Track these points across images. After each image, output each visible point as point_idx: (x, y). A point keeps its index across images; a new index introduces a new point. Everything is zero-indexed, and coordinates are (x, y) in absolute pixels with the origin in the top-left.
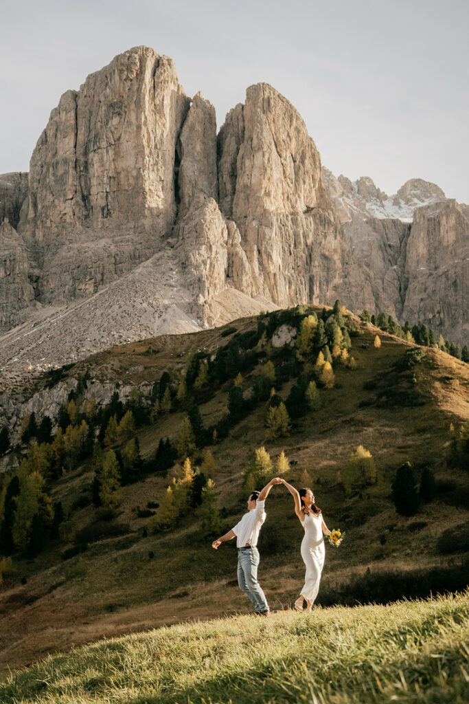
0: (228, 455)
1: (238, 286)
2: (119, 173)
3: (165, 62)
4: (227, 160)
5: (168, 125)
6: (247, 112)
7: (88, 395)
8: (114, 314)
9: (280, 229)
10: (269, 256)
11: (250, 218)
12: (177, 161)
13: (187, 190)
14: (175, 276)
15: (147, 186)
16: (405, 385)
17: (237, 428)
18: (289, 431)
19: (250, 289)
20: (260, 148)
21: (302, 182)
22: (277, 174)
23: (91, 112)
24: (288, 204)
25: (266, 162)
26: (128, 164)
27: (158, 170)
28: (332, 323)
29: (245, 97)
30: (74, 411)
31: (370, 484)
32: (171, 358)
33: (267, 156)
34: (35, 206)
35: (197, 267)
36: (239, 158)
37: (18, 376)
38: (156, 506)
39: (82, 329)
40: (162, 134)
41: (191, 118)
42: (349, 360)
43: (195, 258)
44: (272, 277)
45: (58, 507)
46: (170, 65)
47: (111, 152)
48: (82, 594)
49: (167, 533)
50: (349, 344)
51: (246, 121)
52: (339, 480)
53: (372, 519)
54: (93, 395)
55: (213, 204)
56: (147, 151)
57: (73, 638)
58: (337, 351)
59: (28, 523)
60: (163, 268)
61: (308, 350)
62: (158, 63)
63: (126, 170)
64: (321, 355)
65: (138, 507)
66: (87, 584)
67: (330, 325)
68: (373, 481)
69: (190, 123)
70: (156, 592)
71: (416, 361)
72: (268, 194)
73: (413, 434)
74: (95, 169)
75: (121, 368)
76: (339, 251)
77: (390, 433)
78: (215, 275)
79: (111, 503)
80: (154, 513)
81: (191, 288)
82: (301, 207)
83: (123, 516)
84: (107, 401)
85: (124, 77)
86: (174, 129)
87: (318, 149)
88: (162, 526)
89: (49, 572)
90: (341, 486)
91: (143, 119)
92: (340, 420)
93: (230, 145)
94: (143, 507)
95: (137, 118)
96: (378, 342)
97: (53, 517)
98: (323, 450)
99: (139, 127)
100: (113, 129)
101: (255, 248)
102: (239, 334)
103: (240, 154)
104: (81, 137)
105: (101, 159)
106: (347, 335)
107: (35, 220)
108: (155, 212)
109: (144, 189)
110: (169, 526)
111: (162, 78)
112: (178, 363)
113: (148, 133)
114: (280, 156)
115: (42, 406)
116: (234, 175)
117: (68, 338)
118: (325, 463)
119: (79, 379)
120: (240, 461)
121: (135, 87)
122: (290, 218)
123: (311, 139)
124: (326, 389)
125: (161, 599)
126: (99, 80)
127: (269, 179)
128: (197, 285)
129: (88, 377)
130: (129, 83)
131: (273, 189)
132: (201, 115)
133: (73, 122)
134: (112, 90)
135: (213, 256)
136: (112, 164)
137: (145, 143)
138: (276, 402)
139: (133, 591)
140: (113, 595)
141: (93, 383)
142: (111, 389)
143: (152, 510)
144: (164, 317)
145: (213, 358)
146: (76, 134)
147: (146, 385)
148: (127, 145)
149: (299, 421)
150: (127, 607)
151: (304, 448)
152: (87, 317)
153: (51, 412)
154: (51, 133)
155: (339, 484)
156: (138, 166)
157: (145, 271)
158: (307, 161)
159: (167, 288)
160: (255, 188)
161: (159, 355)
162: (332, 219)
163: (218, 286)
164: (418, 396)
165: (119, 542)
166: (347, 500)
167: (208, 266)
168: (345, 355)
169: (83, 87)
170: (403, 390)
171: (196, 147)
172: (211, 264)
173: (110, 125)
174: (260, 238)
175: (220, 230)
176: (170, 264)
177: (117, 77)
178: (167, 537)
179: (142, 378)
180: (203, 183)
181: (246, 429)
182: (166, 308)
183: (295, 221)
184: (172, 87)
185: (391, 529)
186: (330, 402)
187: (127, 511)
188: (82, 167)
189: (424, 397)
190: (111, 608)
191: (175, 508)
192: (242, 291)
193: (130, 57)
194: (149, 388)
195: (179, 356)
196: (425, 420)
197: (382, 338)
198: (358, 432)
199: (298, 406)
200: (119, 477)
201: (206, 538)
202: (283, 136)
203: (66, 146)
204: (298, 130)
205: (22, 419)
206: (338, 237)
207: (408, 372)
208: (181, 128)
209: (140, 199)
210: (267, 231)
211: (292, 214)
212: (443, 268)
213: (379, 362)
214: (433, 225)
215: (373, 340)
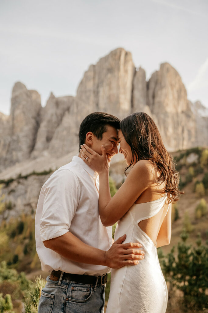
3: (129, 53)
4: (151, 92)
6: (160, 74)
9: (172, 118)
10: (167, 129)
11: (160, 114)
12: (132, 91)
13: (136, 103)
21: (179, 101)
23: (99, 72)
24: (175, 109)
25: (167, 92)
26: (114, 92)
29: (159, 68)
41: (137, 75)
62: (126, 54)
63: (113, 95)
72: (167, 105)
74: (101, 94)
76: (194, 128)
82: (180, 110)
85: (113, 58)
91: (120, 75)
93: (152, 85)
95: (117, 75)
99: (118, 78)
100: (108, 79)
103: (156, 88)
104: (96, 81)
108: (123, 110)
111: (127, 59)
113: (121, 80)
114: (172, 90)
116: (154, 97)
126: (103, 60)
131: (169, 103)
132: (141, 74)
133: (93, 76)
136: (108, 92)
156: (118, 93)
160: (162, 102)
169: (98, 63)
177: (110, 59)
180: (142, 100)
183: (178, 116)
184: (131, 63)
188: (96, 93)
193: (115, 52)
202: (173, 82)
203: (90, 85)
204: (179, 80)
206: (193, 122)
208: (133, 78)
209: (118, 105)
210: (167, 119)
211: (176, 113)
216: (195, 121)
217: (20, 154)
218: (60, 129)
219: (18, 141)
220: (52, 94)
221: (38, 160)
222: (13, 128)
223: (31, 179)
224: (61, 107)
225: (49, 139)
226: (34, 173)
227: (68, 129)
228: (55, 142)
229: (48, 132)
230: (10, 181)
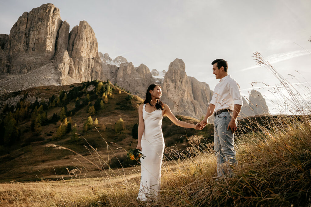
0: (75, 120)
1: (71, 76)
2: (39, 39)
3: (57, 9)
4: (71, 41)
5: (56, 27)
6: (79, 28)
7: (27, 100)
8: (34, 79)
9: (85, 62)
10: (81, 69)
11: (76, 58)
12: (57, 38)
13: (59, 47)
14: (53, 71)
15: (47, 44)
16: (129, 104)
17: (78, 112)
18: (95, 114)
19: (74, 78)
20: (82, 38)
21: (92, 50)
22: (86, 47)
23: (32, 19)
24: (88, 55)
25: (83, 42)
26: (42, 36)
27: (51, 40)
28: (107, 85)
29: (79, 24)
30: (22, 105)
31: (122, 130)
32: (54, 92)
33: (83, 41)
34: (10, 44)
35: (60, 69)
36: (75, 40)
37: (3, 92)
38: (53, 133)
39: (23, 82)
40: (54, 30)
41: (62, 27)
42: (112, 96)
43: (60, 66)
44: (81, 75)
45: (19, 130)
46: (58, 10)
47: (37, 32)
48: (32, 157)
49: (59, 140)
50: (112, 91)
51: (78, 31)
52: (113, 128)
53: (124, 140)
54: (29, 100)
55: (66, 52)
56: (48, 34)
57: (33, 169)
58: (109, 93)
59: (10, 135)
60: (50, 68)
61: (100, 92)
62: (55, 9)
63: (41, 38)
64: (104, 94)
65: (47, 133)
66: (33, 154)
67: (106, 86)
68: (123, 129)
69: (62, 28)
70: (58, 157)
71: (132, 98)
72: (82, 52)
73: (132, 117)
74: (32, 36)
75: (38, 93)
76: (100, 71)
77: (126, 117)
78: (65, 72)
79: (38, 131)
80: (52, 135)
81: (58, 75)
82: (91, 57)
83: (42, 135)
84: (33, 102)
85: (44, 11)
86: (57, 29)
87: (98, 42)
88: (57, 138)
89: (18, 150)
90: (114, 130)
91: (48, 24)
92: (110, 112)
93: (73, 36)
94: (49, 133)
95: (47, 24)
96: (120, 92)
97: (18, 134)
98: (106, 120)
99: (47, 26)
100: (39, 25)
101: (77, 66)
102: (75, 87)
103: (76, 39)
104: (28, 26)
105: (34, 34)
106: (111, 89)
107: (10, 49)
108: (49, 52)
109: (46, 44)
110: (59, 138)
111: (56, 14)
112: (57, 93)
113: (50, 29)
114: (87, 42)
115: (11, 102)
116: (73, 45)
117: (18, 84)
118: (108, 123)
119: (24, 95)
120: (79, 122)
121: (47, 15)
122: (88, 59)
123: (96, 39)
124: (105, 103)
125: (60, 159)
127: (83, 48)
128: (60, 74)
129: (27, 94)
130: (46, 13)
131: (84, 51)
132: (66, 27)
133: (26, 21)
134: (40, 14)
135: (65, 66)
136: (37, 36)
137: (48, 31)
138: (91, 105)
139: (50, 157)
140: (43, 157)
141: (29, 96)
142: (35, 99)
143: (52, 134)
144: (49, 82)
145: (68, 93)
146: (27, 25)
147: (46, 99)
148: (42, 31)
149: (98, 112)
150: (49, 161)
151: (100, 119)
152: (25, 79)
153: (14, 104)
154: (18, 23)
155: (113, 129)
156: (45, 37)
157: (44, 68)
158: (94, 45)
159: (50, 74)
160: (79, 49)
161: (50, 91)
162: (99, 62)
163: (66, 76)
164: (132, 107)
165: (41, 143)
166: (116, 134)
167: (63, 69)
168: (111, 94)
170: (128, 106)
171: (63, 35)
172: (64, 69)
173: (38, 24)
174: (79, 64)
175: (68, 60)
176: (52, 67)
177: (42, 11)
178: (59, 141)
179: (45, 96)
180: (64, 46)
181: (81, 113)
182: (50, 79)
183: (89, 61)
184: (58, 17)
185: (132, 142)
186: (107, 107)
187: (43, 134)
188: (28, 35)
189: (135, 108)
190: (43, 161)
191: (62, 133)
192: (72, 78)
193: (47, 6)
194: (47, 100)
195: (56, 92)
196: (135, 114)
197: (121, 91)
198: (116, 116)
199: (98, 107)
200: (41, 123)
201: (73, 142)
202: (89, 36)
203: (23, 28)
204: (93, 36)
205: (3, 106)
206: (101, 67)
207: (130, 101)
208: (59, 29)
209: (45, 47)
210: (81, 62)
211: (88, 58)
212: (127, 80)
213: (120, 98)
214: (125, 68)
215: (118, 92)
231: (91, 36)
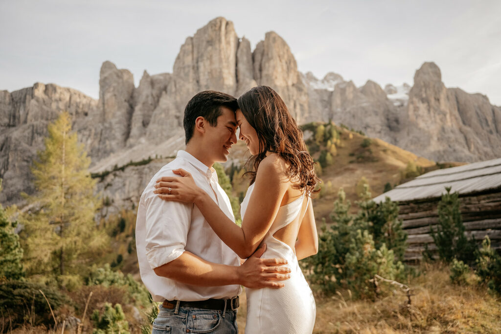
2: (212, 70)
3: (230, 23)
4: (257, 64)
5: (233, 49)
6: (265, 44)
12: (236, 65)
13: (241, 77)
16: (368, 153)
20: (272, 58)
21: (290, 72)
22: (279, 70)
23: (199, 45)
24: (285, 82)
25: (275, 64)
26: (216, 66)
29: (264, 37)
33: (275, 61)
34: (175, 86)
36: (263, 63)
40: (230, 53)
41: (241, 46)
42: (340, 144)
46: (232, 24)
47: (208, 62)
50: (339, 137)
51: (265, 47)
56: (224, 60)
58: (335, 140)
61: (322, 140)
62: (227, 24)
63: (215, 69)
64: (329, 141)
67: (329, 129)
69: (241, 49)
71: (370, 143)
72: (276, 78)
74: (202, 69)
76: (307, 102)
82: (290, 83)
85: (213, 29)
86: (235, 50)
87: (296, 59)
91: (222, 47)
92: (342, 168)
93: (258, 57)
95: (219, 47)
96: (351, 136)
99: (220, 51)
100: (209, 52)
103: (263, 60)
104: (195, 56)
105: (204, 65)
106: (338, 133)
107: (176, 92)
109: (223, 77)
111: (229, 29)
113: (224, 53)
114: (281, 61)
116: (261, 70)
121: (218, 34)
122: (286, 88)
123: (293, 55)
124: (334, 156)
126: (202, 31)
127: (276, 71)
130: (215, 32)
131: (278, 76)
132: (245, 45)
133: (191, 49)
134: (208, 35)
136: (209, 66)
137: (223, 57)
146: (193, 54)
148: (215, 58)
154: (182, 54)
156: (220, 67)
158: (291, 64)
160: (271, 75)
162: (304, 89)
164: (374, 157)
169: (195, 35)
170: (367, 155)
171: (244, 59)
173: (207, 49)
177: (210, 30)
180: (247, 74)
183: (288, 90)
186: (337, 161)
188: (196, 69)
189: (378, 158)
193: (216, 21)
196: (381, 167)
197: (352, 134)
198: (353, 173)
202: (282, 53)
203: (188, 60)
204: (287, 51)
207: (368, 148)
209: (222, 81)
211: (286, 86)
213: (353, 145)
214: (343, 91)
215: (348, 135)
216: (307, 94)
217: (114, 143)
218: (156, 112)
219: (111, 128)
220: (145, 72)
221: (135, 148)
222: (104, 113)
223: (128, 170)
224: (157, 86)
225: (145, 124)
226: (131, 164)
227: (166, 111)
228: (152, 127)
229: (144, 115)
230: (106, 174)
231: (285, 51)
